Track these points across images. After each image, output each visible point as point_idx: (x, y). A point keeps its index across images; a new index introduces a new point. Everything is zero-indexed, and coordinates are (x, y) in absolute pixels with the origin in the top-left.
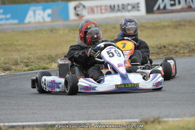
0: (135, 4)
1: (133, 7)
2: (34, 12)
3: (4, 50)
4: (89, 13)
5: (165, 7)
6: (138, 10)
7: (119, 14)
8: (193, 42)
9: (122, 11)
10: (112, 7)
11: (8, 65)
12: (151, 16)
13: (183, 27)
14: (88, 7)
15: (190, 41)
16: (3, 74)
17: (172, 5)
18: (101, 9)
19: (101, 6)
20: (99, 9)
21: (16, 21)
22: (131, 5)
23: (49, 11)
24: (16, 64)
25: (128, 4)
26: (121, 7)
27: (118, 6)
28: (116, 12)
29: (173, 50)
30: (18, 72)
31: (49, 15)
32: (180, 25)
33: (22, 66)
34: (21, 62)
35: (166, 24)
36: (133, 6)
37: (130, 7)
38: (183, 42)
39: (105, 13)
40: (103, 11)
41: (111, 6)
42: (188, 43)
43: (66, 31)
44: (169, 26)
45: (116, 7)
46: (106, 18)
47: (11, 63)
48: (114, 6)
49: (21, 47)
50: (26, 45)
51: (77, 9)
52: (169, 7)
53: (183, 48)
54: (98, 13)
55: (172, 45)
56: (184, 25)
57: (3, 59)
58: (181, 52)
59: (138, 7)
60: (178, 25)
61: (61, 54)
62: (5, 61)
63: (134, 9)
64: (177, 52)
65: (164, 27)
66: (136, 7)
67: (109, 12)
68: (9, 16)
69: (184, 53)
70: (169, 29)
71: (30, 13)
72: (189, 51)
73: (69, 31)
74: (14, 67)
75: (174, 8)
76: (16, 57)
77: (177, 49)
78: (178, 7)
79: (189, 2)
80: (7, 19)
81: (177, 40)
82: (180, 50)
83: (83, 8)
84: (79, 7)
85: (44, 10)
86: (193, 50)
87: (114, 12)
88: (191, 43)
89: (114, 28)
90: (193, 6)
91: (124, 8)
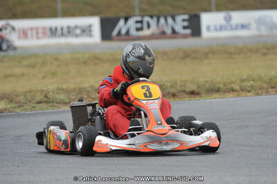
0: (86, 27)
1: (83, 31)
4: (19, 38)
5: (128, 33)
6: (91, 36)
7: (63, 40)
8: (168, 82)
9: (66, 36)
10: (54, 29)
12: (108, 44)
14: (19, 30)
15: (164, 80)
17: (138, 29)
18: (37, 33)
19: (37, 29)
20: (34, 32)
22: (80, 28)
25: (76, 27)
26: (65, 31)
27: (62, 29)
28: (59, 37)
36: (83, 29)
37: (78, 31)
39: (42, 38)
40: (40, 35)
41: (51, 29)
42: (162, 84)
45: (59, 31)
46: (43, 47)
48: (56, 29)
51: (4, 31)
52: (133, 32)
54: (32, 37)
59: (90, 31)
63: (84, 34)
66: (87, 31)
67: (49, 37)
75: (141, 33)
78: (146, 32)
79: (163, 26)
83: (12, 31)
84: (6, 28)
86: (168, 94)
87: (55, 37)
88: (166, 83)
89: (57, 59)
90: (169, 31)
91: (70, 31)
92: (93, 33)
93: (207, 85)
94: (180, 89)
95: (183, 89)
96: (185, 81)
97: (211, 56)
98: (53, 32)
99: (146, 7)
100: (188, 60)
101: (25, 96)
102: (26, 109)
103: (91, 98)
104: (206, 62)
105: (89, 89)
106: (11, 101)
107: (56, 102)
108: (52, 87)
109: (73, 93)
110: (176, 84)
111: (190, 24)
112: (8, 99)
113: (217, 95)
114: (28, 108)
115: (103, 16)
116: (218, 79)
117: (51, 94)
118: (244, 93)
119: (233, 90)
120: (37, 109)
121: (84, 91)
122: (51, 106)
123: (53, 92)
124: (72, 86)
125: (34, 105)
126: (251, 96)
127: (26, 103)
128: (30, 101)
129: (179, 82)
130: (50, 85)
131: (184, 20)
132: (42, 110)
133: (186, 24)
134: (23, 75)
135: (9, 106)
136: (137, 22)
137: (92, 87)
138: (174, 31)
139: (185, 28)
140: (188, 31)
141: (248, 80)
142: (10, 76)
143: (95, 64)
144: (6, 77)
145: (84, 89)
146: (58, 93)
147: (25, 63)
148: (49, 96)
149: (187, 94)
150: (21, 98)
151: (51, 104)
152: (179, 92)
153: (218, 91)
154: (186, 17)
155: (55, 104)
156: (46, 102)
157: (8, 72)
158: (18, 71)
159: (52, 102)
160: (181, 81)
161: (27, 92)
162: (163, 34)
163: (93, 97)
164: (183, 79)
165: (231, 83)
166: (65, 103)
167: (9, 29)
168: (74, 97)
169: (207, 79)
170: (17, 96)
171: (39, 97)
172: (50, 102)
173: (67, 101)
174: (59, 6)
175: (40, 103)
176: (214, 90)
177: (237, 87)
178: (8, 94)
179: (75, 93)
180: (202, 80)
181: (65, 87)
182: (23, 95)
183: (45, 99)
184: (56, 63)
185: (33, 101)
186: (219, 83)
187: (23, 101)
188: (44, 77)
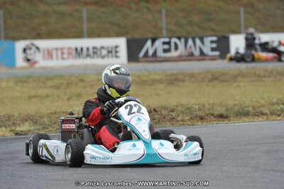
0: (112, 48)
1: (110, 52)
4: (44, 58)
5: (155, 54)
6: (117, 57)
7: (88, 61)
8: (196, 105)
9: (93, 57)
10: (79, 49)
12: (135, 66)
13: (181, 84)
14: (44, 50)
15: (192, 103)
17: (165, 51)
18: (62, 53)
19: (62, 49)
20: (59, 52)
22: (108, 48)
25: (102, 48)
26: (91, 51)
27: (88, 49)
28: (84, 58)
29: (168, 115)
32: (177, 80)
35: (157, 77)
36: (110, 49)
37: (104, 52)
38: (182, 105)
39: (68, 58)
40: (65, 56)
41: (76, 49)
42: (190, 106)
43: (11, 83)
44: (161, 81)
45: (85, 50)
46: (69, 67)
48: (82, 49)
51: (28, 52)
52: (160, 54)
53: (183, 113)
54: (57, 58)
55: (166, 108)
56: (183, 81)
58: (179, 118)
59: (116, 52)
60: (174, 80)
61: (4, 116)
63: (110, 55)
64: (173, 118)
65: (154, 82)
66: (114, 51)
67: (76, 58)
69: (183, 121)
70: (161, 86)
72: (191, 118)
73: (16, 83)
75: (168, 55)
77: (174, 114)
78: (174, 54)
79: (191, 48)
81: (172, 102)
82: (178, 117)
84: (30, 49)
86: (196, 117)
88: (194, 106)
89: (82, 81)
90: (197, 53)
91: (95, 52)
92: (118, 54)
93: (236, 108)
94: (208, 112)
95: (211, 112)
96: (214, 104)
97: (239, 78)
98: (79, 52)
99: (173, 28)
100: (216, 83)
101: (50, 118)
102: (51, 131)
104: (235, 84)
106: (36, 123)
108: (77, 109)
110: (204, 107)
111: (218, 45)
112: (32, 120)
113: (246, 119)
114: (52, 130)
115: (130, 37)
116: (248, 103)
118: (273, 118)
119: (262, 114)
126: (280, 120)
127: (50, 125)
128: (55, 123)
129: (207, 105)
130: (76, 107)
131: (212, 42)
133: (214, 45)
134: (48, 96)
135: (33, 128)
136: (164, 43)
138: (202, 53)
139: (213, 49)
140: (217, 53)
141: (278, 104)
142: (35, 97)
144: (30, 98)
147: (49, 83)
149: (215, 117)
150: (46, 120)
152: (207, 115)
153: (247, 114)
154: (215, 39)
157: (33, 93)
158: (42, 92)
160: (209, 104)
161: (52, 114)
162: (191, 56)
164: (212, 102)
165: (260, 107)
169: (236, 102)
170: (42, 118)
174: (85, 26)
176: (243, 113)
177: (266, 111)
178: (32, 116)
180: (231, 103)
182: (48, 116)
184: (81, 84)
186: (248, 107)
187: (47, 123)
188: (68, 99)
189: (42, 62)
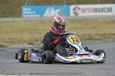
1: (108, 10)
2: (50, 10)
3: (31, 32)
4: (82, 12)
6: (111, 12)
7: (100, 14)
9: (101, 12)
11: (31, 41)
14: (82, 9)
16: (28, 46)
18: (89, 10)
19: (89, 9)
21: (38, 16)
22: (107, 8)
23: (58, 10)
24: (37, 41)
25: (106, 8)
26: (101, 10)
27: (100, 9)
28: (98, 12)
30: (37, 45)
31: (58, 13)
33: (40, 42)
34: (40, 40)
37: (106, 10)
39: (91, 12)
40: (90, 11)
45: (98, 10)
47: (34, 40)
48: (97, 9)
49: (40, 31)
50: (44, 30)
54: (87, 12)
57: (29, 37)
59: (111, 10)
62: (30, 39)
67: (94, 12)
68: (34, 12)
71: (47, 11)
73: (69, 23)
74: (35, 43)
76: (37, 36)
80: (33, 14)
85: (55, 9)
87: (97, 12)
89: (96, 21)
91: (103, 10)
92: (112, 11)
98: (96, 10)
101: (82, 36)
103: (109, 38)
105: (109, 34)
107: (95, 39)
108: (93, 33)
109: (102, 36)
114: (83, 41)
117: (93, 36)
120: (87, 42)
121: (106, 35)
122: (92, 41)
123: (94, 35)
124: (101, 33)
125: (85, 40)
127: (82, 40)
128: (84, 39)
130: (93, 32)
132: (88, 42)
134: (82, 28)
137: (110, 33)
142: (77, 28)
143: (113, 24)
144: (75, 28)
145: (107, 34)
146: (95, 36)
147: (83, 23)
148: (92, 37)
151: (92, 40)
155: (94, 40)
156: (90, 39)
157: (76, 26)
158: (80, 26)
159: (93, 39)
161: (83, 35)
163: (110, 37)
166: (98, 40)
167: (77, 9)
168: (102, 37)
171: (88, 37)
172: (92, 39)
173: (99, 39)
175: (88, 39)
179: (103, 36)
181: (99, 33)
183: (90, 38)
184: (96, 23)
185: (85, 39)
188: (91, 29)
189: (81, 14)
